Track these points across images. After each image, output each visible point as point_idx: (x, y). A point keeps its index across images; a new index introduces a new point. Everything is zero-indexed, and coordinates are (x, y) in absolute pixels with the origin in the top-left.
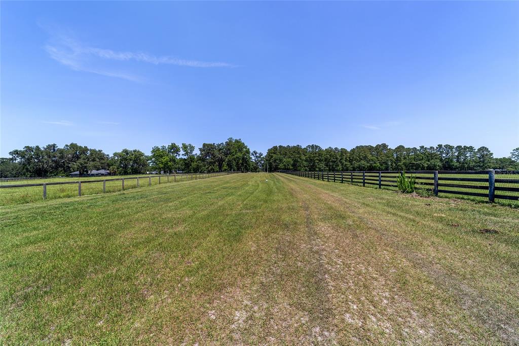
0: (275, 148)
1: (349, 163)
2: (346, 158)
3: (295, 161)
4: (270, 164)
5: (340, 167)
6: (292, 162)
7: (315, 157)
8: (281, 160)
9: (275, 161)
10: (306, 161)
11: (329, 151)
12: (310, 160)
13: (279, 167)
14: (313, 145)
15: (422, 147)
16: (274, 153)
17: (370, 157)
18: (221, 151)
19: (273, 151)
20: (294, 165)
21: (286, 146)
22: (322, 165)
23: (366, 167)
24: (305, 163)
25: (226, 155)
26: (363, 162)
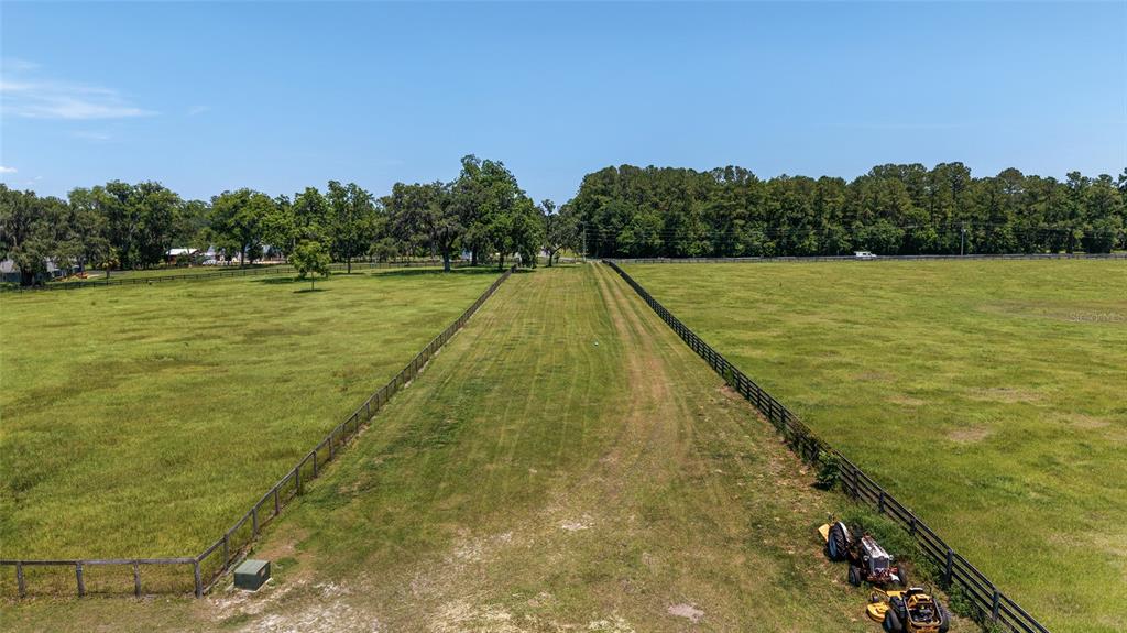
0: (607, 174)
1: (841, 228)
2: (833, 212)
3: (672, 223)
4: (592, 230)
5: (812, 241)
6: (661, 224)
7: (735, 207)
8: (625, 219)
9: (606, 221)
10: (706, 218)
11: (780, 187)
12: (719, 219)
13: (620, 238)
14: (729, 168)
15: (1074, 176)
16: (604, 193)
17: (907, 206)
18: (449, 209)
19: (602, 185)
20: (667, 234)
21: (643, 167)
22: (757, 236)
23: (893, 240)
24: (703, 228)
25: (466, 219)
26: (883, 224)
